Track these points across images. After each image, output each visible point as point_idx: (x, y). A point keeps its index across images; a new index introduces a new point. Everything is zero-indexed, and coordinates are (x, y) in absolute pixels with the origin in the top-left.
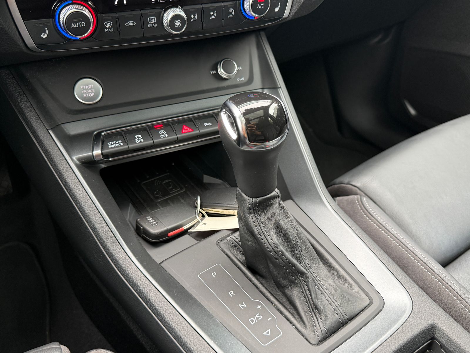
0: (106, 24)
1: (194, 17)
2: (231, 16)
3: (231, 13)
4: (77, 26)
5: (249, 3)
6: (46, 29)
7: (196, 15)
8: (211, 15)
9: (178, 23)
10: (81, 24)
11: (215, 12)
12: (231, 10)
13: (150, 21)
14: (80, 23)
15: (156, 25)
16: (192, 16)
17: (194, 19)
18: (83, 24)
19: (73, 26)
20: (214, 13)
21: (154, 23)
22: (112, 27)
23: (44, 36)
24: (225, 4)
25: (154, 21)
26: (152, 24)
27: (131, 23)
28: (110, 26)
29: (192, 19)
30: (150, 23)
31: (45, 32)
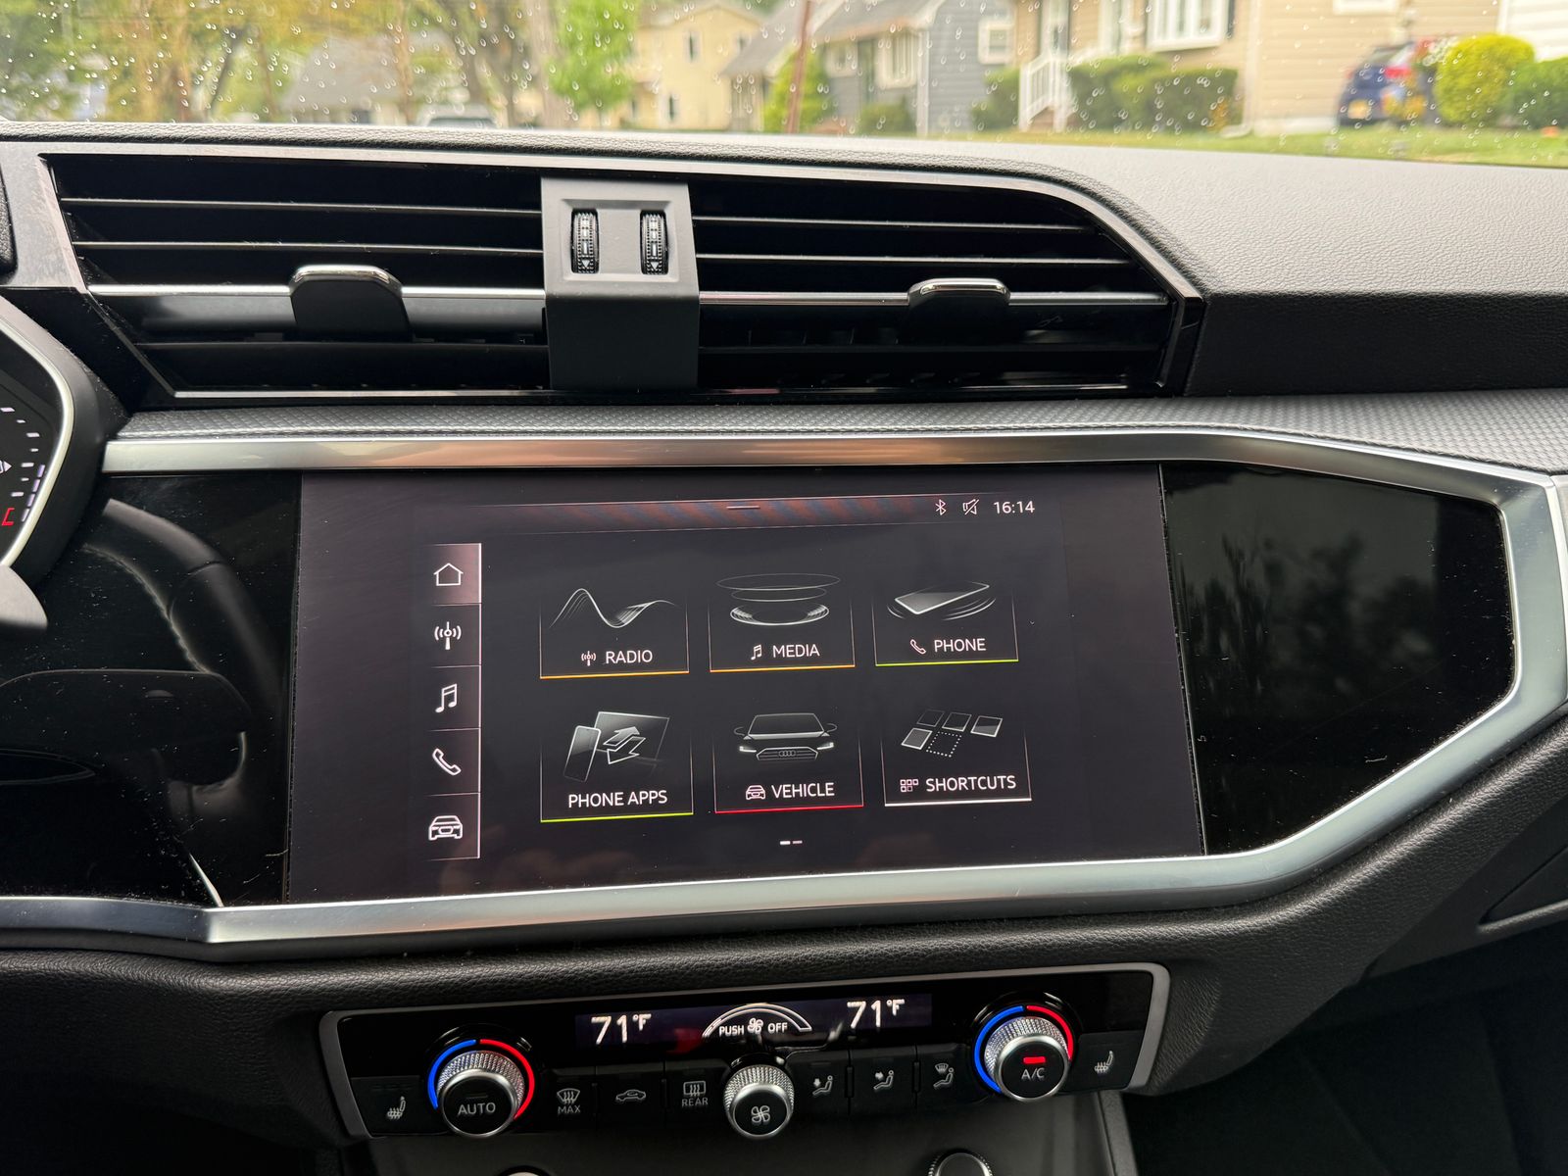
0: (562, 1095)
1: (822, 1085)
2: (943, 1083)
3: (943, 1076)
4: (472, 1110)
5: (1000, 1052)
6: (402, 1098)
7: (830, 1079)
8: (878, 1081)
9: (761, 1115)
10: (484, 1107)
11: (891, 1073)
12: (941, 1069)
13: (688, 1090)
14: (481, 1105)
15: (705, 1101)
16: (817, 1082)
17: (823, 1090)
18: (491, 1108)
19: (462, 1110)
20: (886, 1075)
21: (701, 1097)
22: (576, 1103)
23: (395, 1114)
24: (923, 1050)
25: (701, 1090)
26: (695, 1099)
27: (632, 1095)
28: (574, 1101)
29: (815, 1088)
30: (688, 1097)
31: (397, 1106)
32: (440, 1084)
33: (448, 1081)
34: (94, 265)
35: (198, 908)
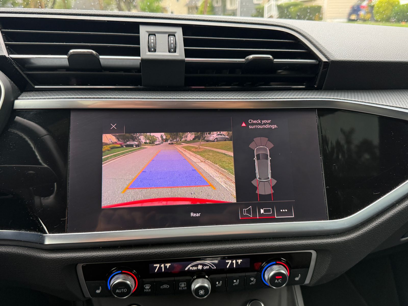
0: (145, 286)
1: (219, 283)
2: (253, 283)
3: (253, 281)
4: (120, 291)
5: (269, 275)
6: (100, 287)
7: (221, 282)
9: (202, 292)
10: (123, 290)
11: (238, 280)
12: (252, 279)
13: (181, 285)
15: (186, 288)
17: (219, 285)
19: (117, 291)
20: (237, 281)
21: (185, 287)
22: (150, 289)
23: (98, 291)
24: (247, 274)
25: (185, 285)
26: (183, 287)
27: (165, 286)
28: (149, 288)
29: (217, 284)
30: (181, 287)
31: (99, 289)
32: (111, 284)
33: (113, 283)
34: (11, 49)
35: (42, 234)
